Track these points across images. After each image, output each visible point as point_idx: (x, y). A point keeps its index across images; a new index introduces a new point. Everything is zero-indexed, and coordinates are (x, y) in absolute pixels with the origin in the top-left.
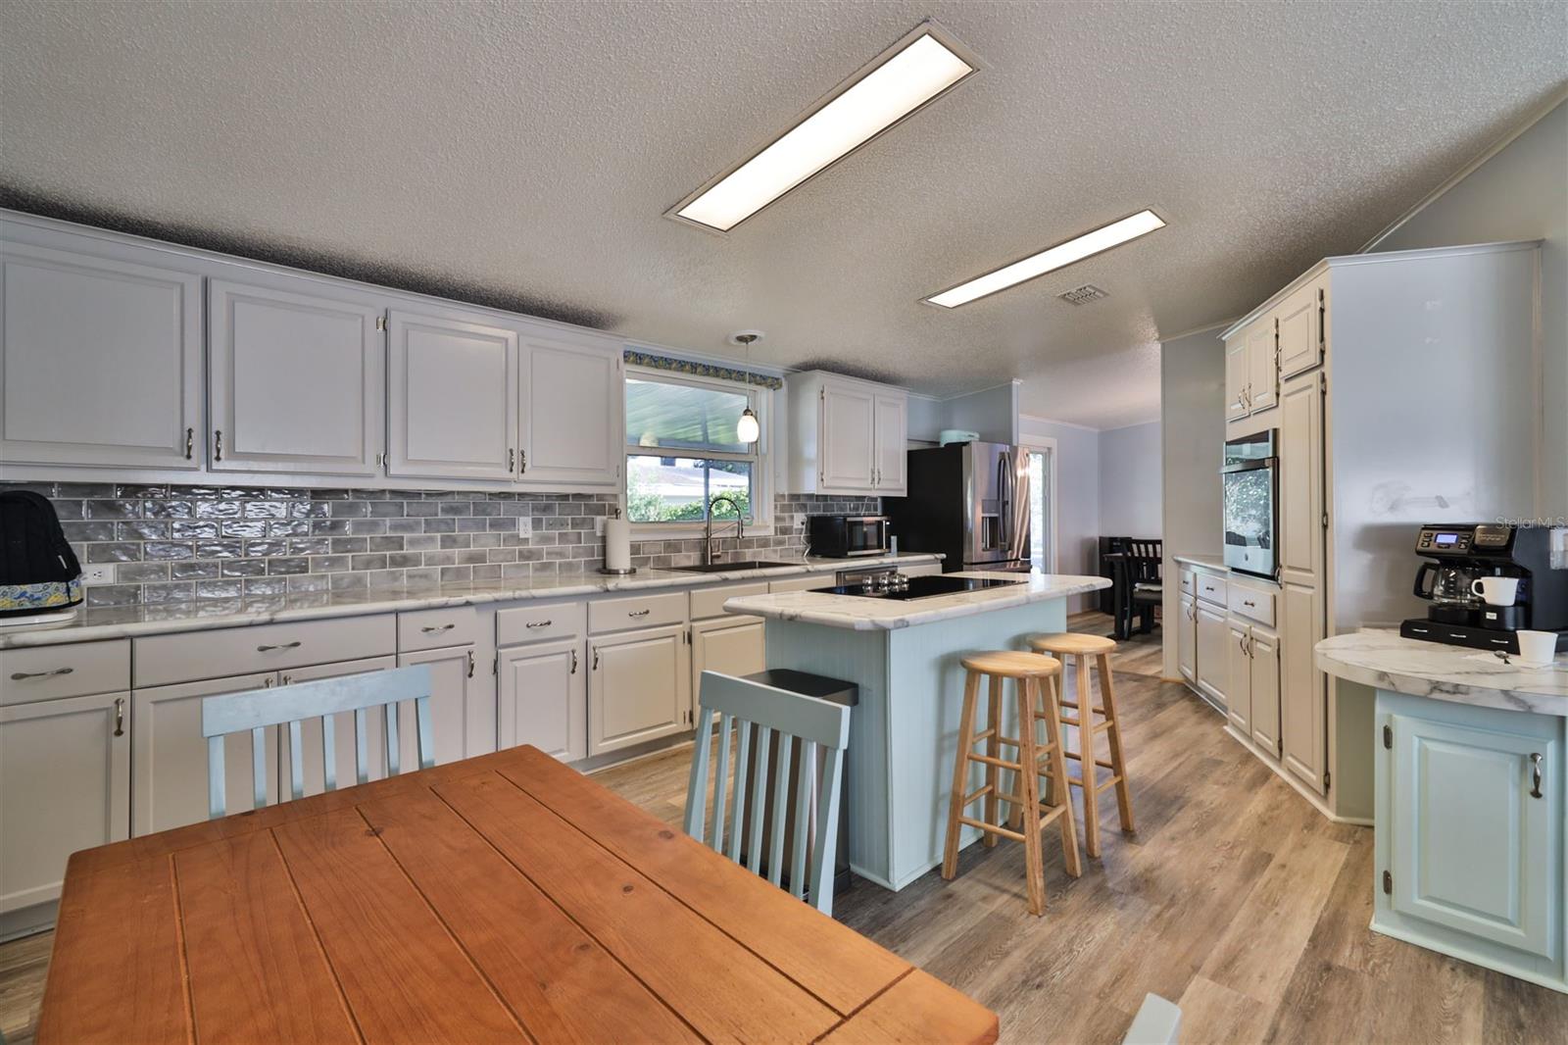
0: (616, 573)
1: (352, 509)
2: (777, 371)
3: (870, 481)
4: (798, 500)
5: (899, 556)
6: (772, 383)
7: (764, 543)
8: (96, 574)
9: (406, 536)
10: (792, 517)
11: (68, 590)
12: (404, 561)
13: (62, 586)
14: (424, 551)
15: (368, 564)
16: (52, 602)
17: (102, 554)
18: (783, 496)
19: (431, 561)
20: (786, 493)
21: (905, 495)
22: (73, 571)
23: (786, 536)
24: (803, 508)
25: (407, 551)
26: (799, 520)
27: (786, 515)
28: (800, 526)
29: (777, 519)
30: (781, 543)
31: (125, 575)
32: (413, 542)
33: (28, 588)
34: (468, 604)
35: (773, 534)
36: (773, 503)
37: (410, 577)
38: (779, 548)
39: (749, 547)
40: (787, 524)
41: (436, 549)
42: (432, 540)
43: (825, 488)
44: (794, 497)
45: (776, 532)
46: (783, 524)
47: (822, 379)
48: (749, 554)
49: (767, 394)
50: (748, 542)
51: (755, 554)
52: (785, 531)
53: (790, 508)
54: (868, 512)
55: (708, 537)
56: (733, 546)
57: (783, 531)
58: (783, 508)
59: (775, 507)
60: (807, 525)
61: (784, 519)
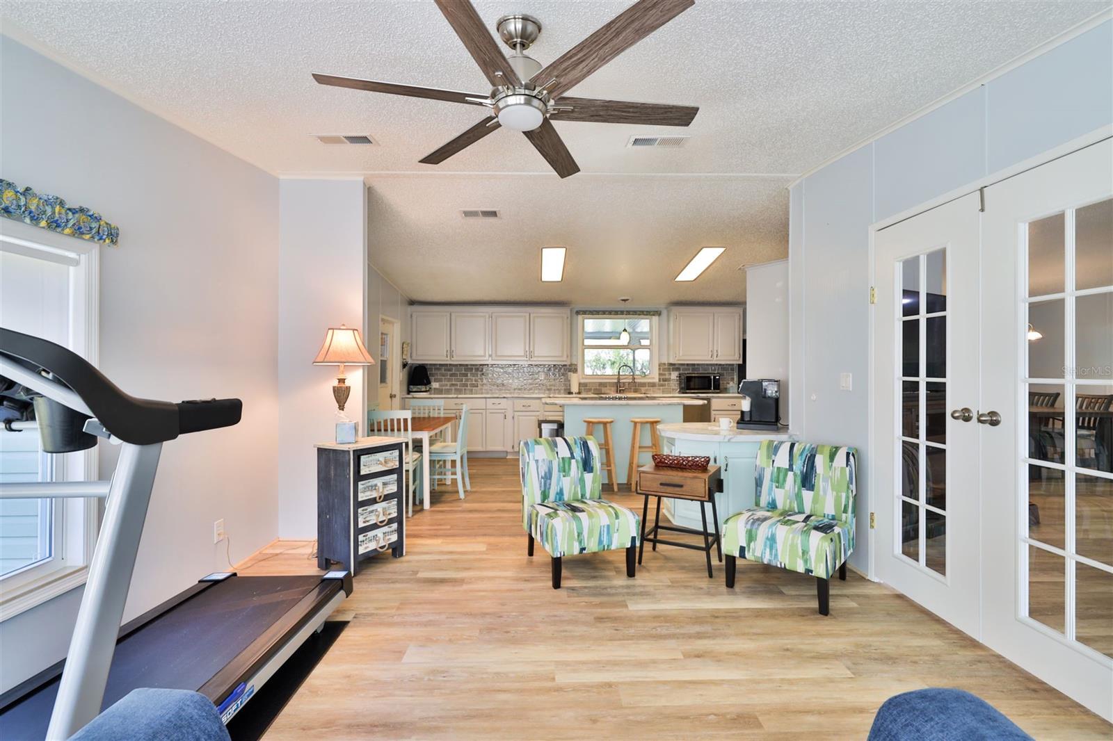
0: (572, 393)
2: (661, 306)
3: (711, 357)
4: (674, 367)
6: (658, 313)
7: (653, 385)
8: (435, 385)
10: (670, 374)
11: (426, 388)
16: (423, 390)
17: (436, 381)
18: (665, 364)
21: (742, 363)
22: (429, 383)
24: (678, 369)
26: (674, 375)
27: (666, 373)
28: (675, 378)
29: (660, 374)
30: (662, 385)
31: (441, 385)
33: (417, 386)
35: (658, 381)
36: (658, 367)
38: (661, 387)
39: (643, 387)
40: (667, 377)
43: (678, 360)
44: (671, 364)
45: (660, 380)
46: (664, 377)
47: (675, 309)
48: (643, 389)
49: (655, 319)
50: (643, 385)
51: (647, 390)
52: (665, 380)
53: (669, 369)
54: (720, 371)
55: (619, 382)
56: (635, 386)
57: (664, 380)
58: (664, 370)
59: (659, 369)
60: (680, 377)
61: (665, 375)
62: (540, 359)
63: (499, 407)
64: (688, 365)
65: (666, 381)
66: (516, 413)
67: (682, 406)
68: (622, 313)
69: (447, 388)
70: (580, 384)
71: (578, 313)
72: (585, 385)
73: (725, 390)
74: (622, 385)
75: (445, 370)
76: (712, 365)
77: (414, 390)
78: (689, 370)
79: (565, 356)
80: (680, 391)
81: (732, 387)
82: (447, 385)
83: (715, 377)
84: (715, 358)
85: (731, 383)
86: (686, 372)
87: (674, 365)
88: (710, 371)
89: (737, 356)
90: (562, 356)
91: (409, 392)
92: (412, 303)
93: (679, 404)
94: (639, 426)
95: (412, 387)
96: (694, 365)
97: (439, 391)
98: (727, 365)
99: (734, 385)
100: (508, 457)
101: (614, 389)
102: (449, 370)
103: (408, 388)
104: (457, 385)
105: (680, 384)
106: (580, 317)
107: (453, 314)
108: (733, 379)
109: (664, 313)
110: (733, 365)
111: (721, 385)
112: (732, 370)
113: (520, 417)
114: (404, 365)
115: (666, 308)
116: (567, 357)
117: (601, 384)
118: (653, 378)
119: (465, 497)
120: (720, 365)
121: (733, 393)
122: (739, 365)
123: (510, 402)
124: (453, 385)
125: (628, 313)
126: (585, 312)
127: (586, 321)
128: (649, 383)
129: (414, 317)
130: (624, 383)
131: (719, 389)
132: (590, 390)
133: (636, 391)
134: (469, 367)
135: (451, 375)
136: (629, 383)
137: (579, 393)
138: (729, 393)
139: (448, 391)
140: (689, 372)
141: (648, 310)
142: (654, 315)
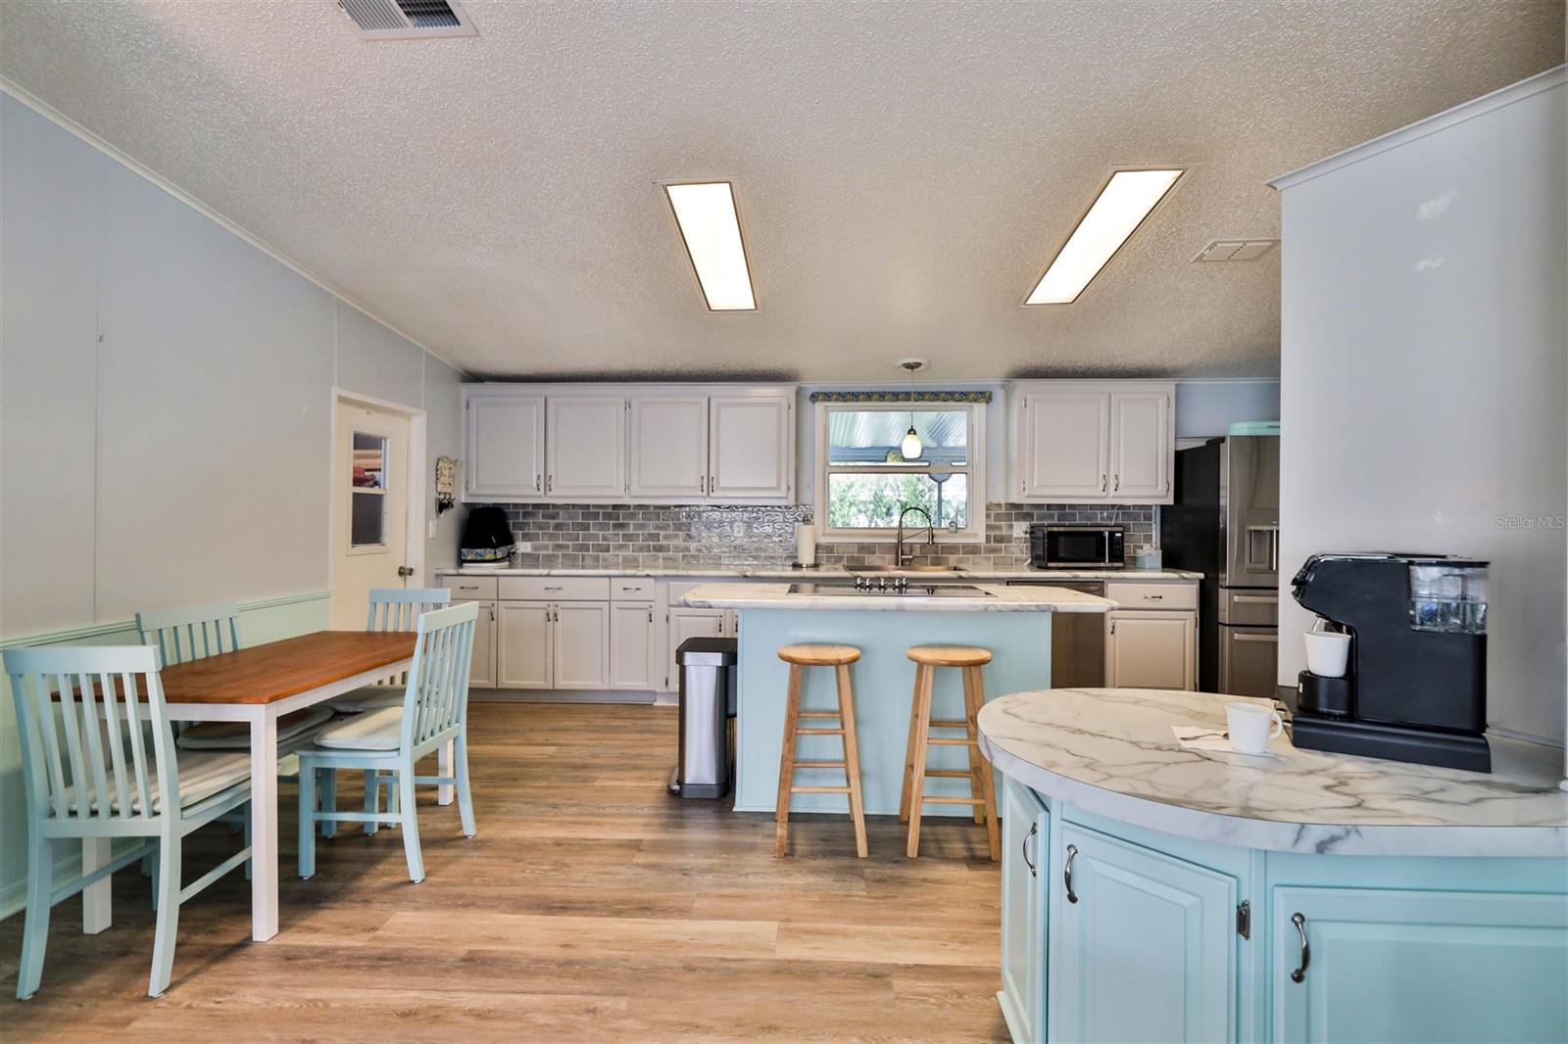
0: (801, 566)
1: (633, 516)
3: (1101, 488)
4: (1018, 511)
5: (1163, 571)
6: (985, 397)
7: (973, 550)
8: (523, 547)
9: (662, 533)
10: (1011, 527)
11: (495, 553)
12: (660, 549)
13: (493, 551)
14: (673, 543)
15: (641, 549)
16: (488, 557)
17: (526, 537)
18: (1000, 505)
19: (677, 549)
20: (1003, 503)
21: (1172, 503)
22: (508, 540)
23: (1003, 545)
24: (1028, 516)
25: (662, 542)
26: (1020, 529)
27: (1003, 523)
28: (1023, 535)
29: (989, 527)
30: (994, 551)
31: (534, 548)
32: (666, 537)
33: (479, 551)
34: (648, 576)
35: (984, 541)
36: (984, 512)
37: (664, 559)
38: (992, 556)
39: (953, 553)
40: (1004, 532)
41: (679, 542)
42: (677, 536)
43: (1028, 497)
44: (1014, 506)
45: (988, 539)
46: (998, 533)
47: (1024, 387)
48: (953, 559)
49: (979, 408)
50: (953, 549)
51: (960, 561)
52: (1000, 539)
53: (1008, 517)
54: (1120, 522)
55: (900, 543)
56: (934, 552)
57: (998, 539)
58: (998, 517)
59: (988, 516)
60: (1032, 533)
61: (1000, 528)
62: (729, 494)
63: (638, 595)
64: (1049, 506)
65: (1001, 542)
66: (672, 609)
67: (1049, 617)
68: (907, 396)
69: (546, 553)
70: (817, 547)
71: (814, 397)
72: (829, 548)
73: (1133, 563)
74: (907, 549)
75: (544, 517)
76: (1102, 507)
77: (469, 558)
78: (1051, 517)
79: (784, 487)
80: (1031, 563)
81: (1149, 555)
82: (546, 547)
83: (1112, 534)
84: (1112, 492)
85: (1147, 547)
86: (1046, 523)
87: (1020, 506)
88: (1099, 521)
89: (1162, 488)
90: (777, 488)
91: (461, 562)
92: (474, 377)
93: (1040, 610)
94: (928, 673)
95: (464, 551)
96: (1062, 507)
97: (532, 560)
98: (1134, 506)
99: (1153, 552)
100: (655, 704)
101: (890, 557)
102: (554, 517)
103: (460, 554)
104: (567, 547)
105: (1033, 547)
106: (819, 406)
107: (550, 402)
108: (1148, 539)
109: (999, 396)
110: (1150, 507)
111: (1126, 550)
112: (1148, 518)
113: (681, 618)
114: (443, 506)
115: (1003, 387)
116: (789, 489)
117: (862, 548)
118: (976, 535)
119: (428, 874)
120: (1121, 507)
121: (1152, 569)
122: (1163, 507)
123: (662, 586)
124: (559, 547)
125: (921, 396)
126: (828, 396)
127: (833, 415)
128: (965, 546)
129: (473, 406)
130: (911, 545)
131: (1121, 559)
132: (839, 559)
133: (937, 562)
134: (591, 510)
135: (558, 527)
136: (923, 546)
137: (816, 566)
138: (1143, 569)
139: (550, 561)
140: (1053, 523)
141: (964, 390)
142: (975, 400)
